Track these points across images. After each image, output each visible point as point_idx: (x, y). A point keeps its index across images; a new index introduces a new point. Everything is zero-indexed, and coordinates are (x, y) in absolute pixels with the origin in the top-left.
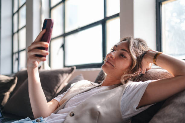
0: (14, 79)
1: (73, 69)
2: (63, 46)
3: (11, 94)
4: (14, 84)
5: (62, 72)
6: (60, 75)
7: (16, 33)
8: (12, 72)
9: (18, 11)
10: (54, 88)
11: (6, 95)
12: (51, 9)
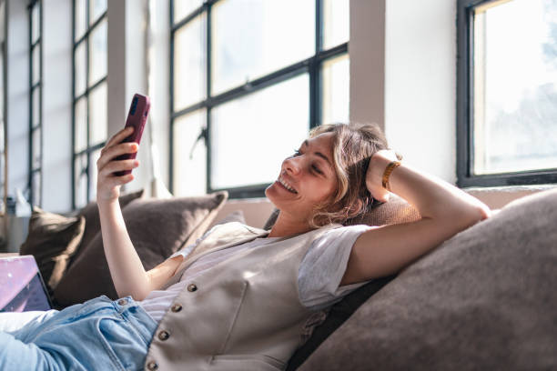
0: (78, 222)
1: (220, 198)
2: (206, 135)
3: (71, 259)
4: (77, 234)
5: (193, 206)
6: (187, 213)
7: (81, 97)
8: (74, 206)
9: (87, 36)
10: (172, 244)
11: (59, 261)
12: (173, 30)
